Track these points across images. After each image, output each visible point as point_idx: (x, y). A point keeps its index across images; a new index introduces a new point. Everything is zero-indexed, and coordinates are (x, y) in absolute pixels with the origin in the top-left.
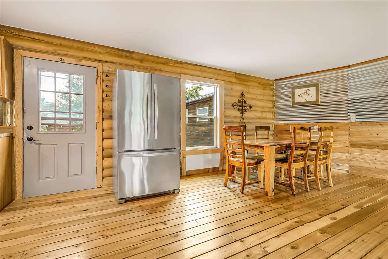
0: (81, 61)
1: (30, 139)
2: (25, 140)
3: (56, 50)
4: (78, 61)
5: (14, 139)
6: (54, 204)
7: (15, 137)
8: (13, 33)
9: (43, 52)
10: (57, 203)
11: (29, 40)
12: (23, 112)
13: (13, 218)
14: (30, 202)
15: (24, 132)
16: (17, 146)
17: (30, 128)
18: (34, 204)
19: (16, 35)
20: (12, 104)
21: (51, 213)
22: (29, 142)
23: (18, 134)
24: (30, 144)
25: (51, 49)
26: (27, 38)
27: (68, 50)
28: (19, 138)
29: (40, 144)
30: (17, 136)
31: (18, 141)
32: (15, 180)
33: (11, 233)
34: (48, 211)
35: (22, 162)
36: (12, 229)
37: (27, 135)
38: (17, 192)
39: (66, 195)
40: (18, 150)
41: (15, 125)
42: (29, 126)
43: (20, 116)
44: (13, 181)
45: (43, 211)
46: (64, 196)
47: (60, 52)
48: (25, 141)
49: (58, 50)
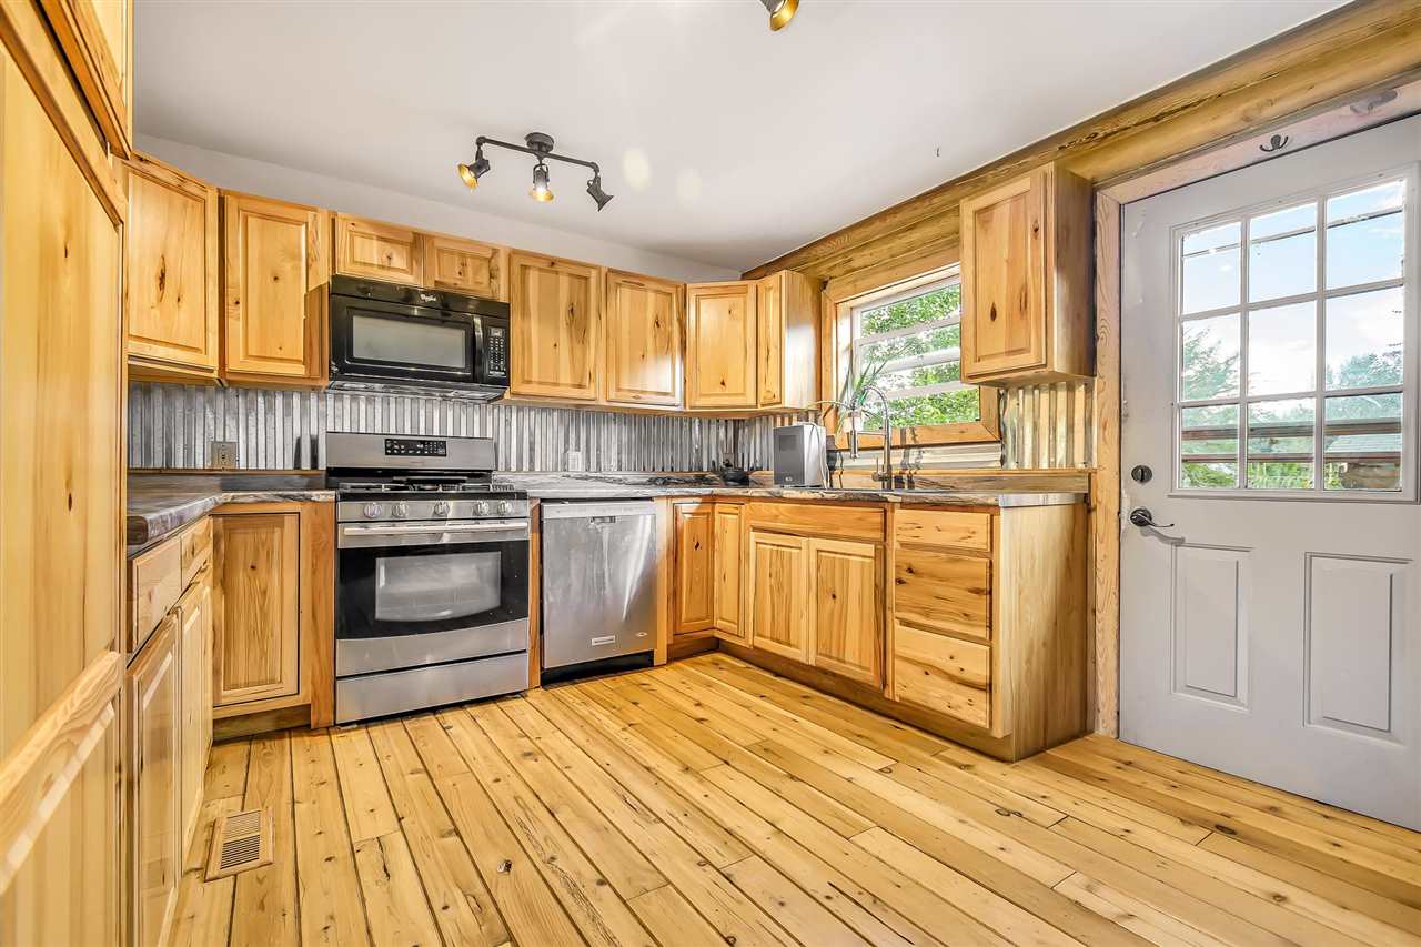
0: (1395, 96)
1: (1142, 519)
2: (1126, 521)
3: (1252, 114)
4: (1371, 107)
5: (1093, 514)
6: (1203, 824)
7: (1095, 509)
8: (1096, 135)
9: (1196, 152)
10: (1220, 828)
11: (1146, 130)
12: (1121, 418)
13: (1040, 800)
14: (1129, 763)
15: (1123, 491)
16: (1102, 542)
17: (1143, 475)
18: (1133, 781)
19: (1106, 136)
20: (1089, 390)
21: (1164, 861)
22: (1138, 529)
23: (1105, 496)
24: (1143, 538)
25: (1227, 120)
26: (1139, 129)
27: (1311, 80)
28: (1106, 512)
29: (1179, 543)
30: (1100, 503)
31: (1103, 523)
32: (1095, 663)
33: (994, 854)
34: (1159, 842)
35: (1116, 601)
36: (1007, 842)
37: (1132, 501)
38: (1100, 706)
39: (1287, 808)
40: (1105, 556)
41: (1095, 466)
42: (1138, 468)
43: (1113, 430)
44: (1090, 665)
45: (1143, 835)
46: (1273, 810)
47: (1269, 112)
48: (1124, 522)
49: (1260, 108)
